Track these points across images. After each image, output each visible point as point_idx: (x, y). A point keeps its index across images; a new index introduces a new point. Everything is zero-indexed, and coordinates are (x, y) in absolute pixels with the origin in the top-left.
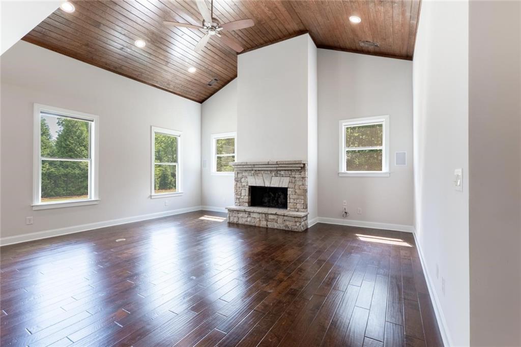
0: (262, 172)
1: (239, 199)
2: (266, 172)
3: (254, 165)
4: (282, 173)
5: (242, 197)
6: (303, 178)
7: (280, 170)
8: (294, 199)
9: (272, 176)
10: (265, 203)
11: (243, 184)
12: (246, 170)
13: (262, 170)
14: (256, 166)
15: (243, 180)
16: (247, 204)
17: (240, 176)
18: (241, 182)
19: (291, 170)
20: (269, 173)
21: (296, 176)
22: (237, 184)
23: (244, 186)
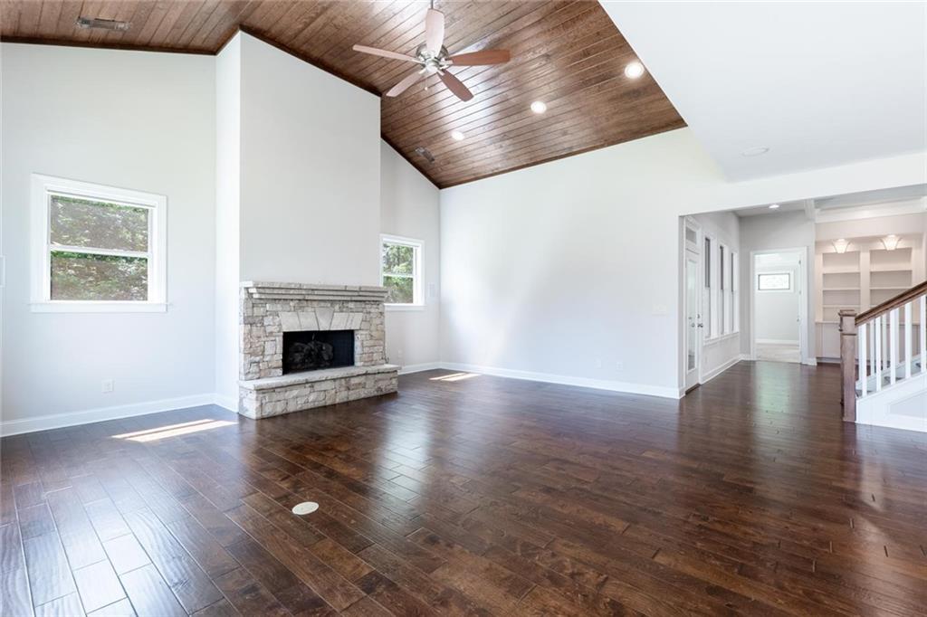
0: (315, 304)
1: (259, 362)
2: (322, 304)
3: (313, 290)
4: (351, 305)
5: (267, 359)
6: (381, 313)
7: (347, 301)
8: (369, 347)
9: (334, 312)
10: (297, 364)
11: (269, 329)
12: (275, 299)
13: (315, 300)
14: (316, 292)
15: (267, 321)
16: (280, 371)
17: (259, 311)
18: (263, 325)
19: (364, 301)
20: (329, 305)
21: (373, 310)
22: (250, 331)
23: (271, 333)
